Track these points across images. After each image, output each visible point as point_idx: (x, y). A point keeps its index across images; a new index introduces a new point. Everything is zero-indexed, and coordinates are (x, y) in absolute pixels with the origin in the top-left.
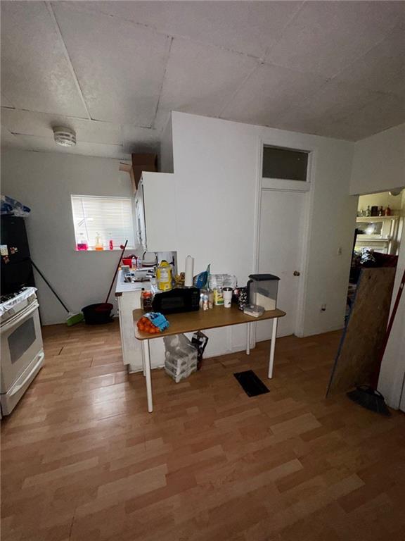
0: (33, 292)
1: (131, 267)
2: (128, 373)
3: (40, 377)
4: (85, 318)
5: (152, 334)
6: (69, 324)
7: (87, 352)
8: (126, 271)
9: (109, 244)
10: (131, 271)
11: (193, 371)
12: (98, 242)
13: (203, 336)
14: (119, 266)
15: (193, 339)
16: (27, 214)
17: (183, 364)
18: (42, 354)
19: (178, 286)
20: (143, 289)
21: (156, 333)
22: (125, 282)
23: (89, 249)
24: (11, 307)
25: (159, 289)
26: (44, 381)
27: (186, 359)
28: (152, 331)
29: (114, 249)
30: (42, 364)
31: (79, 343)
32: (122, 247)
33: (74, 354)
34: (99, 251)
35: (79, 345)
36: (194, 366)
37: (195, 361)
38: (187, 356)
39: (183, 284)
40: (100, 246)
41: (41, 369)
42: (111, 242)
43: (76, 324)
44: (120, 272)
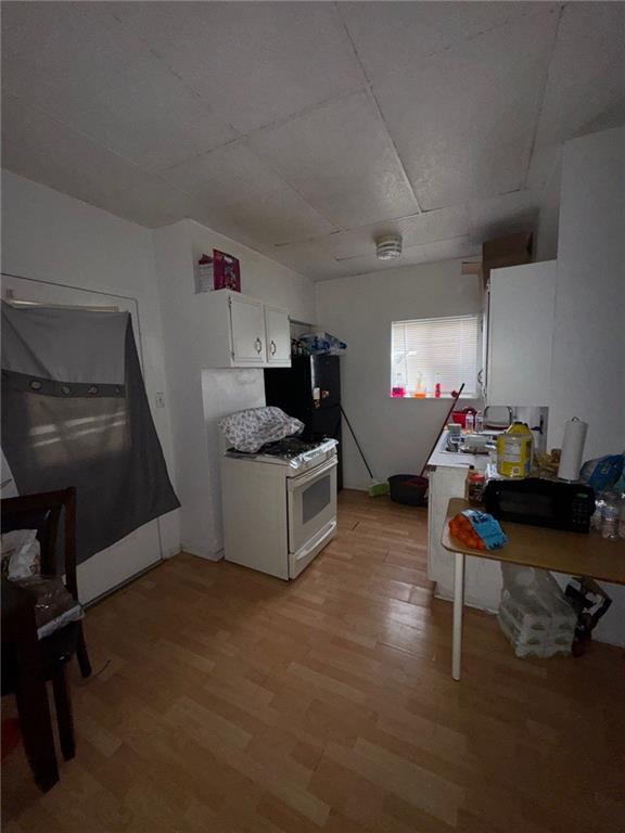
0: (334, 446)
1: (464, 427)
2: (433, 596)
3: (329, 551)
4: (391, 492)
5: (471, 547)
6: (372, 495)
7: (384, 539)
8: (455, 432)
9: (435, 388)
10: (463, 433)
11: (559, 652)
12: (419, 386)
13: (597, 591)
14: (445, 424)
15: (569, 588)
16: (342, 350)
17: (536, 627)
18: (335, 523)
19: (543, 473)
20: (472, 467)
21: (478, 548)
22: (448, 450)
23: (407, 396)
24: (309, 459)
25: (498, 472)
26: (333, 556)
27: (544, 621)
28: (472, 542)
29: (442, 396)
30: (333, 536)
31: (377, 524)
32: (454, 394)
33: (369, 536)
34: (420, 399)
35: (377, 525)
36: (566, 643)
37: (570, 637)
38: (550, 616)
39: (556, 472)
40: (421, 391)
41: (332, 540)
42: (438, 386)
43: (379, 496)
44: (446, 432)
